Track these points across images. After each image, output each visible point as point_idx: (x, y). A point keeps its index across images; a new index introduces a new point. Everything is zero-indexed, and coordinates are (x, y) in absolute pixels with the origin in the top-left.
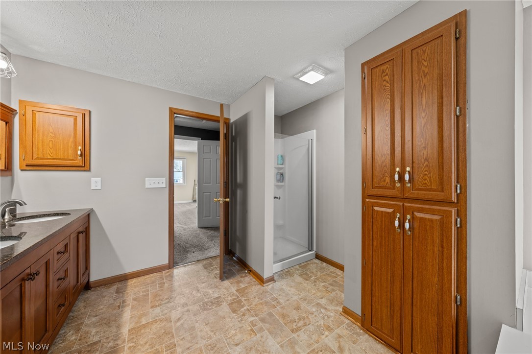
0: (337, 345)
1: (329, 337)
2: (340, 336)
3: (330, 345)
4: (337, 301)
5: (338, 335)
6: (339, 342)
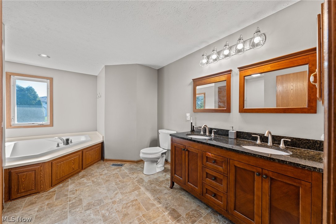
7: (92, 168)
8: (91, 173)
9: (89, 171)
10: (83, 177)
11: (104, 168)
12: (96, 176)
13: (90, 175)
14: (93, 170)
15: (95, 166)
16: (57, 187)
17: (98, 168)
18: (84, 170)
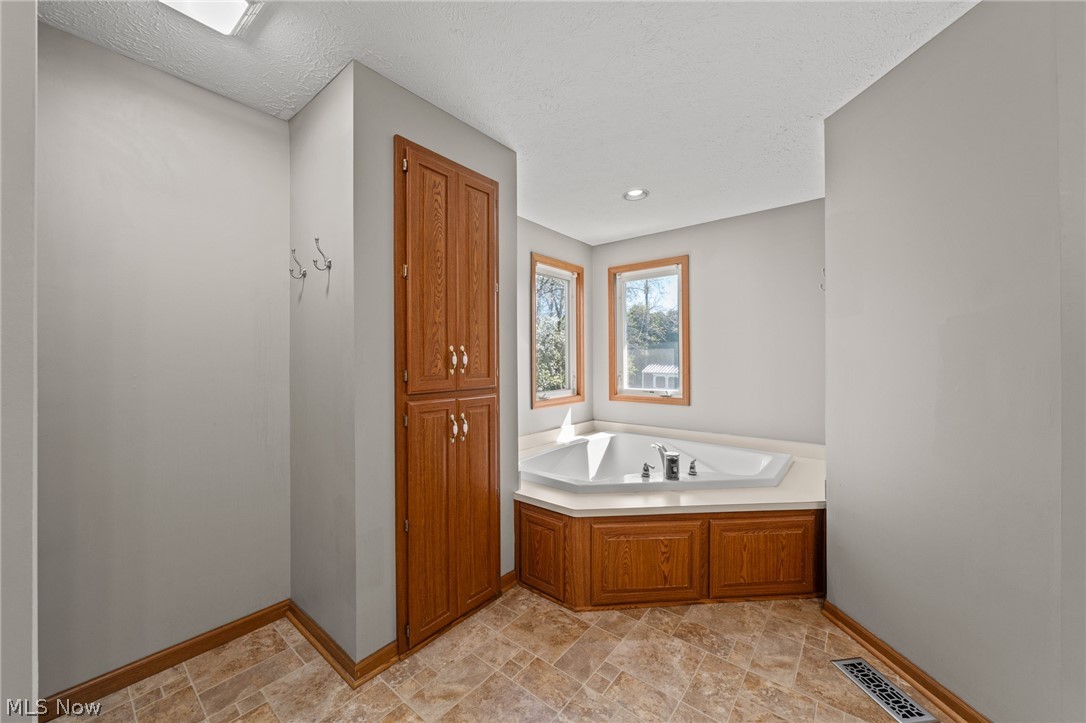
0: (441, 702)
1: (422, 714)
2: (420, 695)
3: (441, 712)
4: (305, 694)
5: (415, 697)
6: (434, 697)
7: (749, 613)
8: (727, 637)
9: (728, 621)
10: (686, 633)
11: (793, 652)
12: (732, 668)
13: (711, 648)
14: (742, 627)
15: (770, 610)
16: (602, 615)
17: (772, 628)
18: (715, 606)
